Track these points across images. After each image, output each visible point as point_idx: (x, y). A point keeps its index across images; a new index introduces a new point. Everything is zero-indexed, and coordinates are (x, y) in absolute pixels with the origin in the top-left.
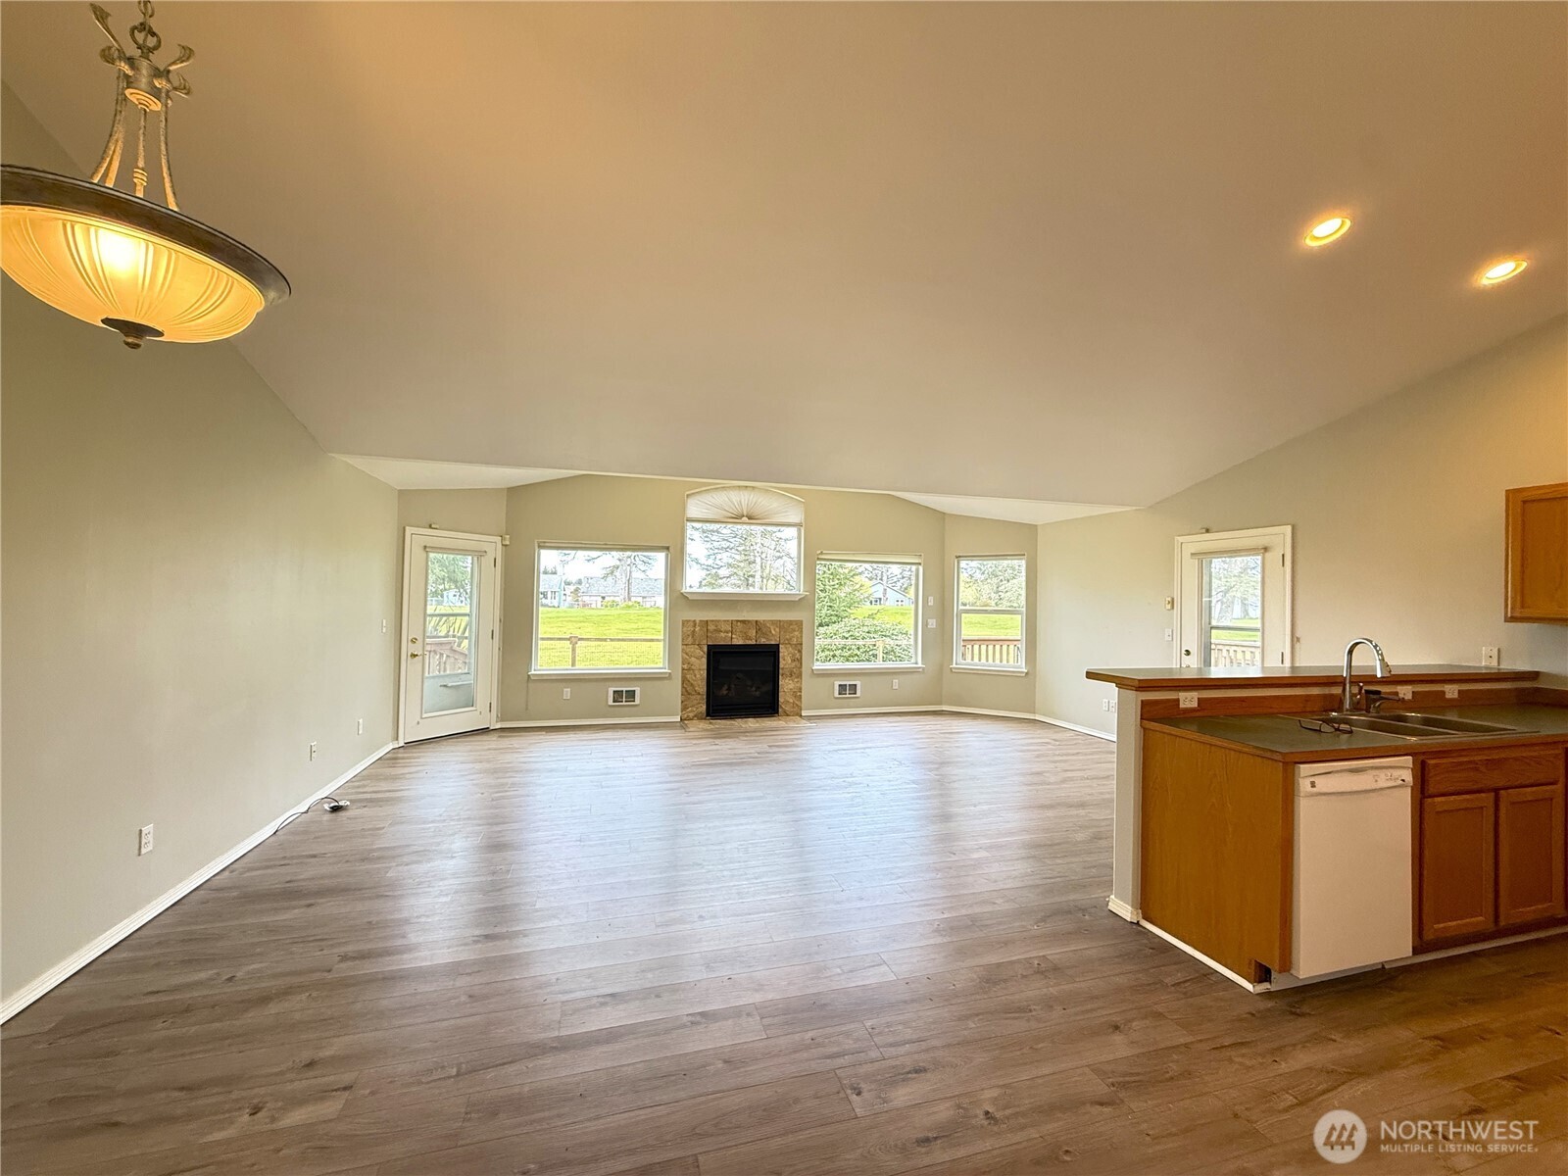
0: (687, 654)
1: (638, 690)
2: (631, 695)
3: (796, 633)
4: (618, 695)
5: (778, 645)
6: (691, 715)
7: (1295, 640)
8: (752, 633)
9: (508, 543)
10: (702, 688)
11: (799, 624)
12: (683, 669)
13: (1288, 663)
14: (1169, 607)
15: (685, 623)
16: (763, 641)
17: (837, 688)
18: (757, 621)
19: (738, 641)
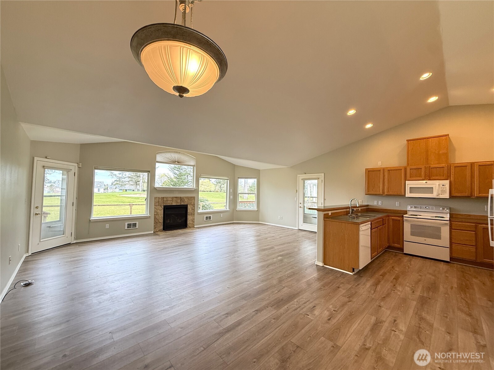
0: (156, 209)
1: (137, 223)
2: (135, 225)
3: (193, 201)
4: (129, 226)
5: (187, 205)
6: (157, 230)
7: (324, 199)
8: (179, 201)
9: (81, 166)
10: (161, 220)
11: (194, 198)
12: (155, 214)
13: (323, 205)
14: (296, 192)
15: (155, 198)
16: (182, 204)
17: (205, 218)
18: (180, 197)
19: (174, 204)
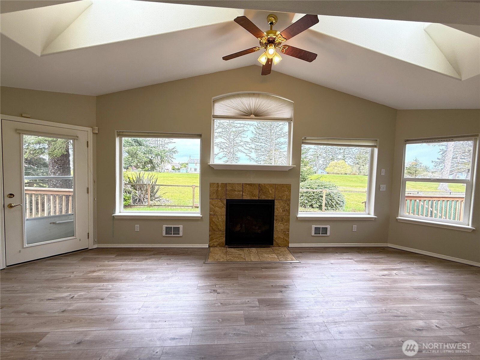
0: (213, 205)
1: (181, 227)
2: (177, 230)
3: (287, 193)
4: (168, 230)
5: (274, 200)
6: (216, 244)
8: (256, 192)
9: (97, 132)
10: (222, 226)
11: (288, 187)
12: (210, 215)
15: (212, 185)
16: (263, 197)
17: (313, 229)
18: (259, 185)
19: (247, 197)
